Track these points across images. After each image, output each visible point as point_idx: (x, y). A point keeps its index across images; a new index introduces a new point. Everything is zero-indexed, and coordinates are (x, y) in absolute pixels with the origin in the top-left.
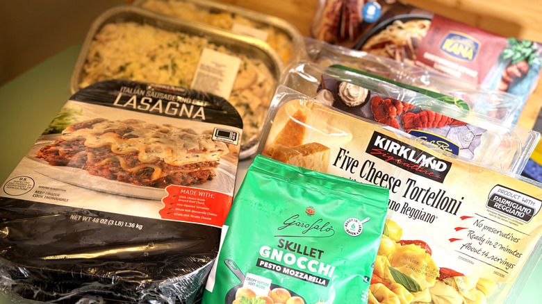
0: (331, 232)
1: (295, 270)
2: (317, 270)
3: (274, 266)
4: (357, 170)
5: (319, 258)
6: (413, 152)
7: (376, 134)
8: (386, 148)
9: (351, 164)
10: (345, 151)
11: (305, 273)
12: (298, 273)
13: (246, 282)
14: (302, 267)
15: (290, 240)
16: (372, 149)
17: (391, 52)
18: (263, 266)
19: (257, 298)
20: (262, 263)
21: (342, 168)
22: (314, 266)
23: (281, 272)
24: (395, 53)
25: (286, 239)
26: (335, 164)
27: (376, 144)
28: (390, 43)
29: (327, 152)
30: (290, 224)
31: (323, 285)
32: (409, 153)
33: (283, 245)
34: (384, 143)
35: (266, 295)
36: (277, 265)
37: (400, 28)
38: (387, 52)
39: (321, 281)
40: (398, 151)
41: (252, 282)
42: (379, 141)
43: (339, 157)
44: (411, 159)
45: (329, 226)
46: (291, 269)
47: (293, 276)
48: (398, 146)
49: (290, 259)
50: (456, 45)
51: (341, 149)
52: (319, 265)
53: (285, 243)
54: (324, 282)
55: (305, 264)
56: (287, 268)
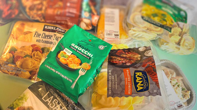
0: (94, 47)
1: (80, 52)
2: (87, 54)
3: (75, 49)
4: (41, 36)
5: (89, 51)
6: (55, 28)
7: (45, 26)
8: (48, 28)
9: (39, 35)
10: (37, 32)
11: (83, 54)
12: (81, 53)
13: (64, 50)
14: (83, 52)
15: (81, 45)
16: (44, 30)
18: (71, 48)
19: (66, 55)
20: (71, 47)
21: (36, 37)
22: (86, 53)
23: (76, 51)
25: (80, 44)
26: (34, 36)
27: (45, 28)
29: (32, 33)
30: (83, 41)
31: (88, 58)
32: (54, 28)
33: (79, 45)
34: (47, 27)
35: (69, 55)
36: (76, 49)
39: (88, 57)
40: (51, 28)
41: (66, 50)
42: (46, 27)
43: (35, 34)
44: (54, 29)
45: (94, 46)
46: (79, 51)
47: (79, 53)
48: (51, 27)
49: (80, 49)
51: (36, 32)
52: (88, 53)
53: (80, 45)
54: (89, 58)
55: (84, 51)
56: (78, 51)
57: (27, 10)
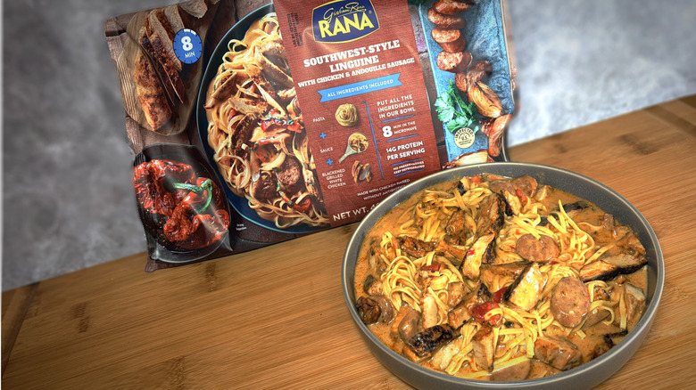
17: (249, 92)
24: (256, 91)
28: (238, 79)
37: (241, 49)
38: (242, 95)
50: (337, 22)
57: (254, 204)
